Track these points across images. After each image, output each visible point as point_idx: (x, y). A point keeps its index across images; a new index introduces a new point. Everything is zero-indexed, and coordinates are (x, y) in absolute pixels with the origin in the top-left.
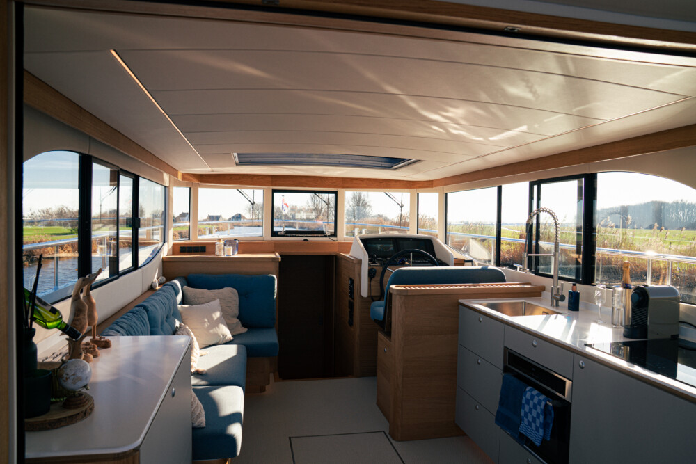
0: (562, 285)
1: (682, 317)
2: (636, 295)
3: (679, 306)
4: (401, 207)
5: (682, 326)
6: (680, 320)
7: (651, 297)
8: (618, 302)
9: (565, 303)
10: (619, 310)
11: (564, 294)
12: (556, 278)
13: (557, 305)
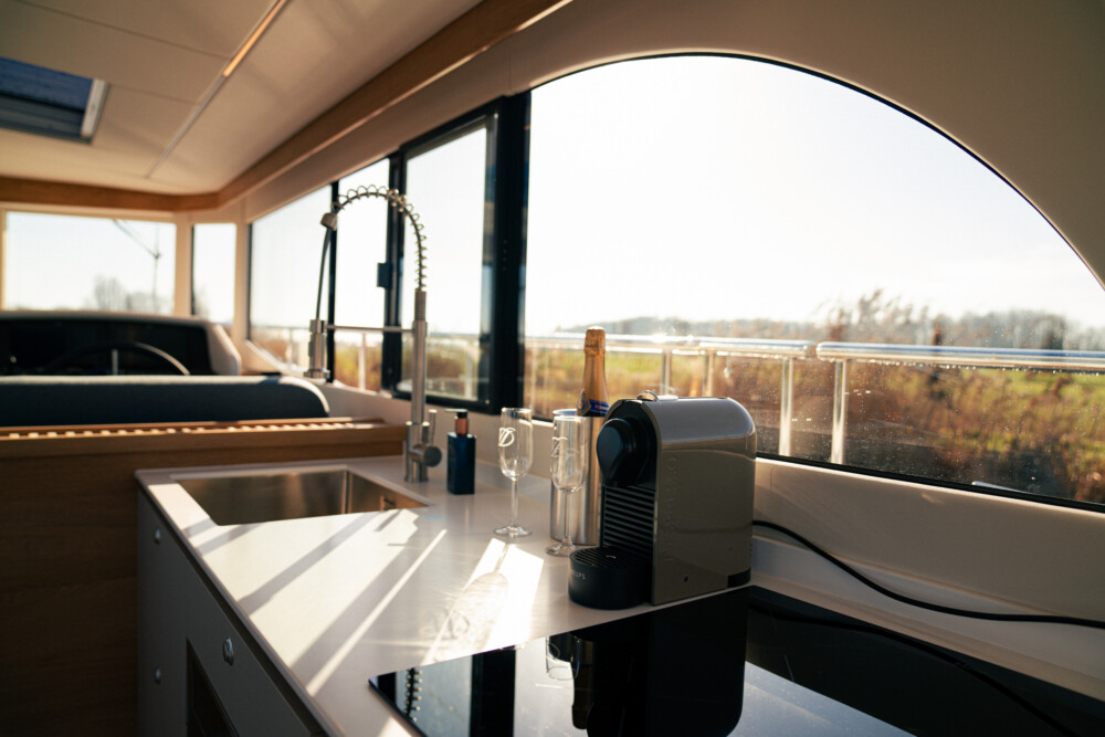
0: (432, 416)
1: (761, 508)
2: (614, 431)
3: (752, 466)
4: (157, 257)
5: (760, 538)
6: (756, 518)
7: (666, 441)
8: (568, 465)
9: (440, 471)
10: (567, 490)
11: (436, 444)
12: (419, 400)
13: (423, 478)
